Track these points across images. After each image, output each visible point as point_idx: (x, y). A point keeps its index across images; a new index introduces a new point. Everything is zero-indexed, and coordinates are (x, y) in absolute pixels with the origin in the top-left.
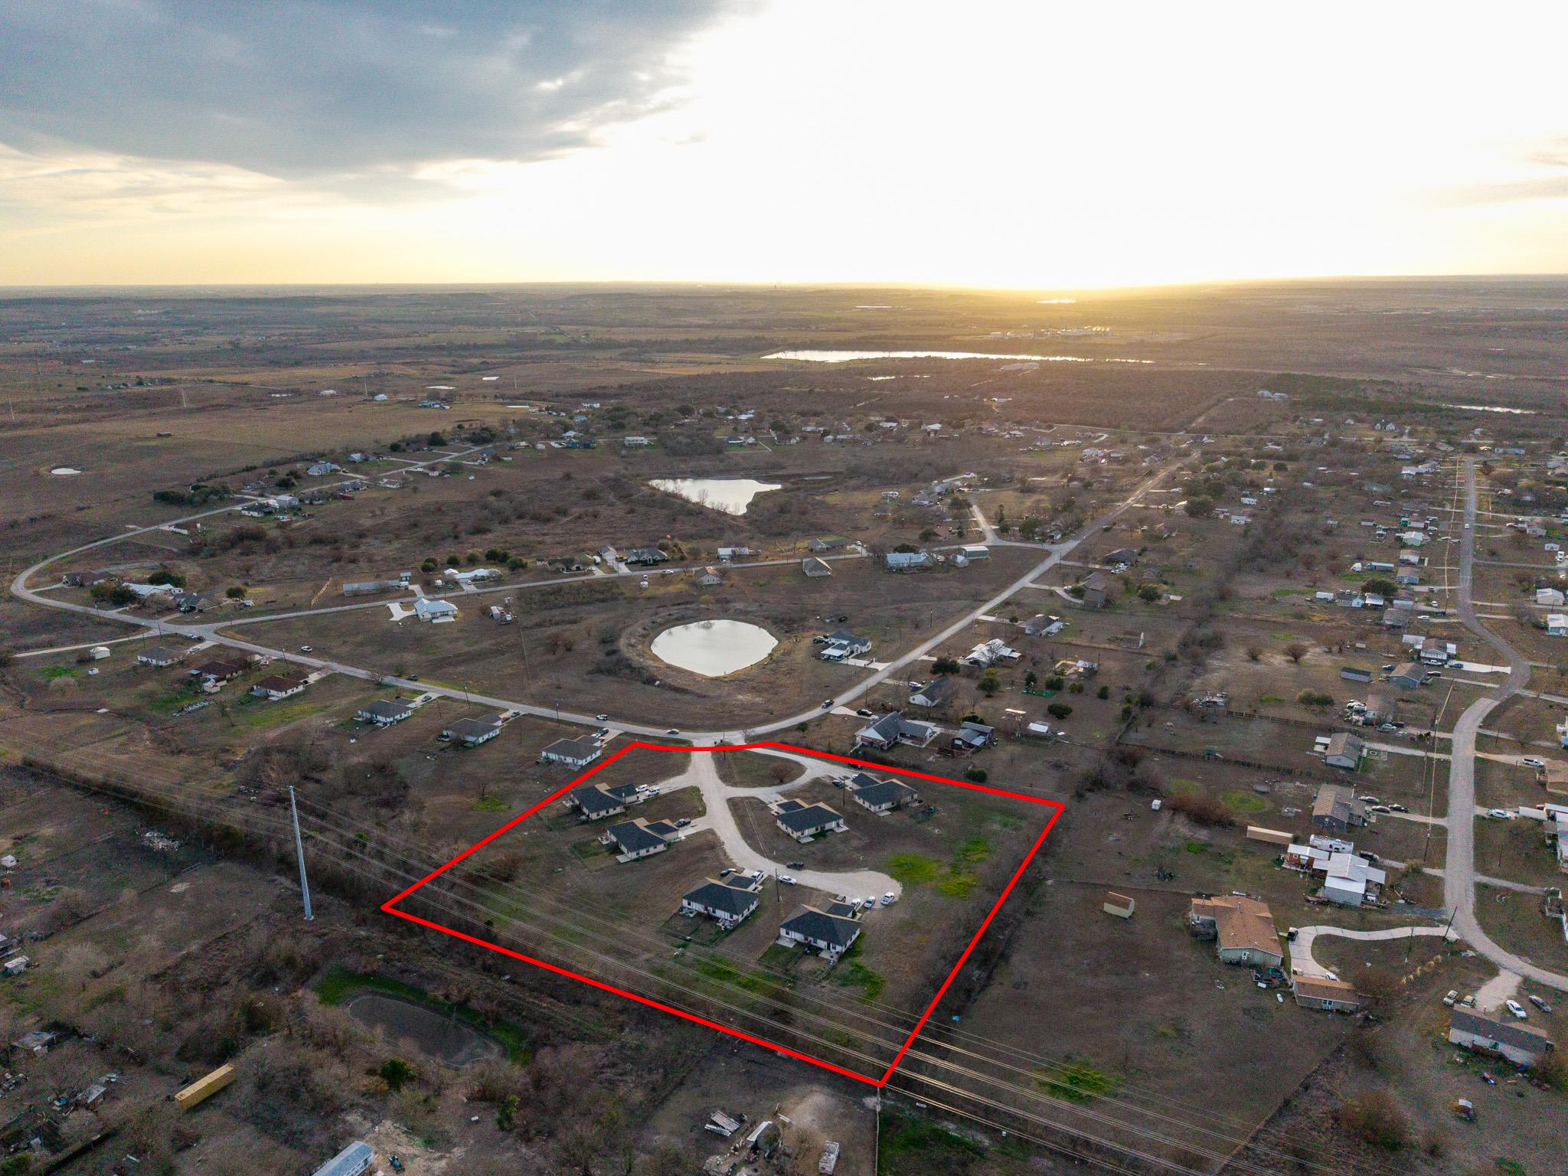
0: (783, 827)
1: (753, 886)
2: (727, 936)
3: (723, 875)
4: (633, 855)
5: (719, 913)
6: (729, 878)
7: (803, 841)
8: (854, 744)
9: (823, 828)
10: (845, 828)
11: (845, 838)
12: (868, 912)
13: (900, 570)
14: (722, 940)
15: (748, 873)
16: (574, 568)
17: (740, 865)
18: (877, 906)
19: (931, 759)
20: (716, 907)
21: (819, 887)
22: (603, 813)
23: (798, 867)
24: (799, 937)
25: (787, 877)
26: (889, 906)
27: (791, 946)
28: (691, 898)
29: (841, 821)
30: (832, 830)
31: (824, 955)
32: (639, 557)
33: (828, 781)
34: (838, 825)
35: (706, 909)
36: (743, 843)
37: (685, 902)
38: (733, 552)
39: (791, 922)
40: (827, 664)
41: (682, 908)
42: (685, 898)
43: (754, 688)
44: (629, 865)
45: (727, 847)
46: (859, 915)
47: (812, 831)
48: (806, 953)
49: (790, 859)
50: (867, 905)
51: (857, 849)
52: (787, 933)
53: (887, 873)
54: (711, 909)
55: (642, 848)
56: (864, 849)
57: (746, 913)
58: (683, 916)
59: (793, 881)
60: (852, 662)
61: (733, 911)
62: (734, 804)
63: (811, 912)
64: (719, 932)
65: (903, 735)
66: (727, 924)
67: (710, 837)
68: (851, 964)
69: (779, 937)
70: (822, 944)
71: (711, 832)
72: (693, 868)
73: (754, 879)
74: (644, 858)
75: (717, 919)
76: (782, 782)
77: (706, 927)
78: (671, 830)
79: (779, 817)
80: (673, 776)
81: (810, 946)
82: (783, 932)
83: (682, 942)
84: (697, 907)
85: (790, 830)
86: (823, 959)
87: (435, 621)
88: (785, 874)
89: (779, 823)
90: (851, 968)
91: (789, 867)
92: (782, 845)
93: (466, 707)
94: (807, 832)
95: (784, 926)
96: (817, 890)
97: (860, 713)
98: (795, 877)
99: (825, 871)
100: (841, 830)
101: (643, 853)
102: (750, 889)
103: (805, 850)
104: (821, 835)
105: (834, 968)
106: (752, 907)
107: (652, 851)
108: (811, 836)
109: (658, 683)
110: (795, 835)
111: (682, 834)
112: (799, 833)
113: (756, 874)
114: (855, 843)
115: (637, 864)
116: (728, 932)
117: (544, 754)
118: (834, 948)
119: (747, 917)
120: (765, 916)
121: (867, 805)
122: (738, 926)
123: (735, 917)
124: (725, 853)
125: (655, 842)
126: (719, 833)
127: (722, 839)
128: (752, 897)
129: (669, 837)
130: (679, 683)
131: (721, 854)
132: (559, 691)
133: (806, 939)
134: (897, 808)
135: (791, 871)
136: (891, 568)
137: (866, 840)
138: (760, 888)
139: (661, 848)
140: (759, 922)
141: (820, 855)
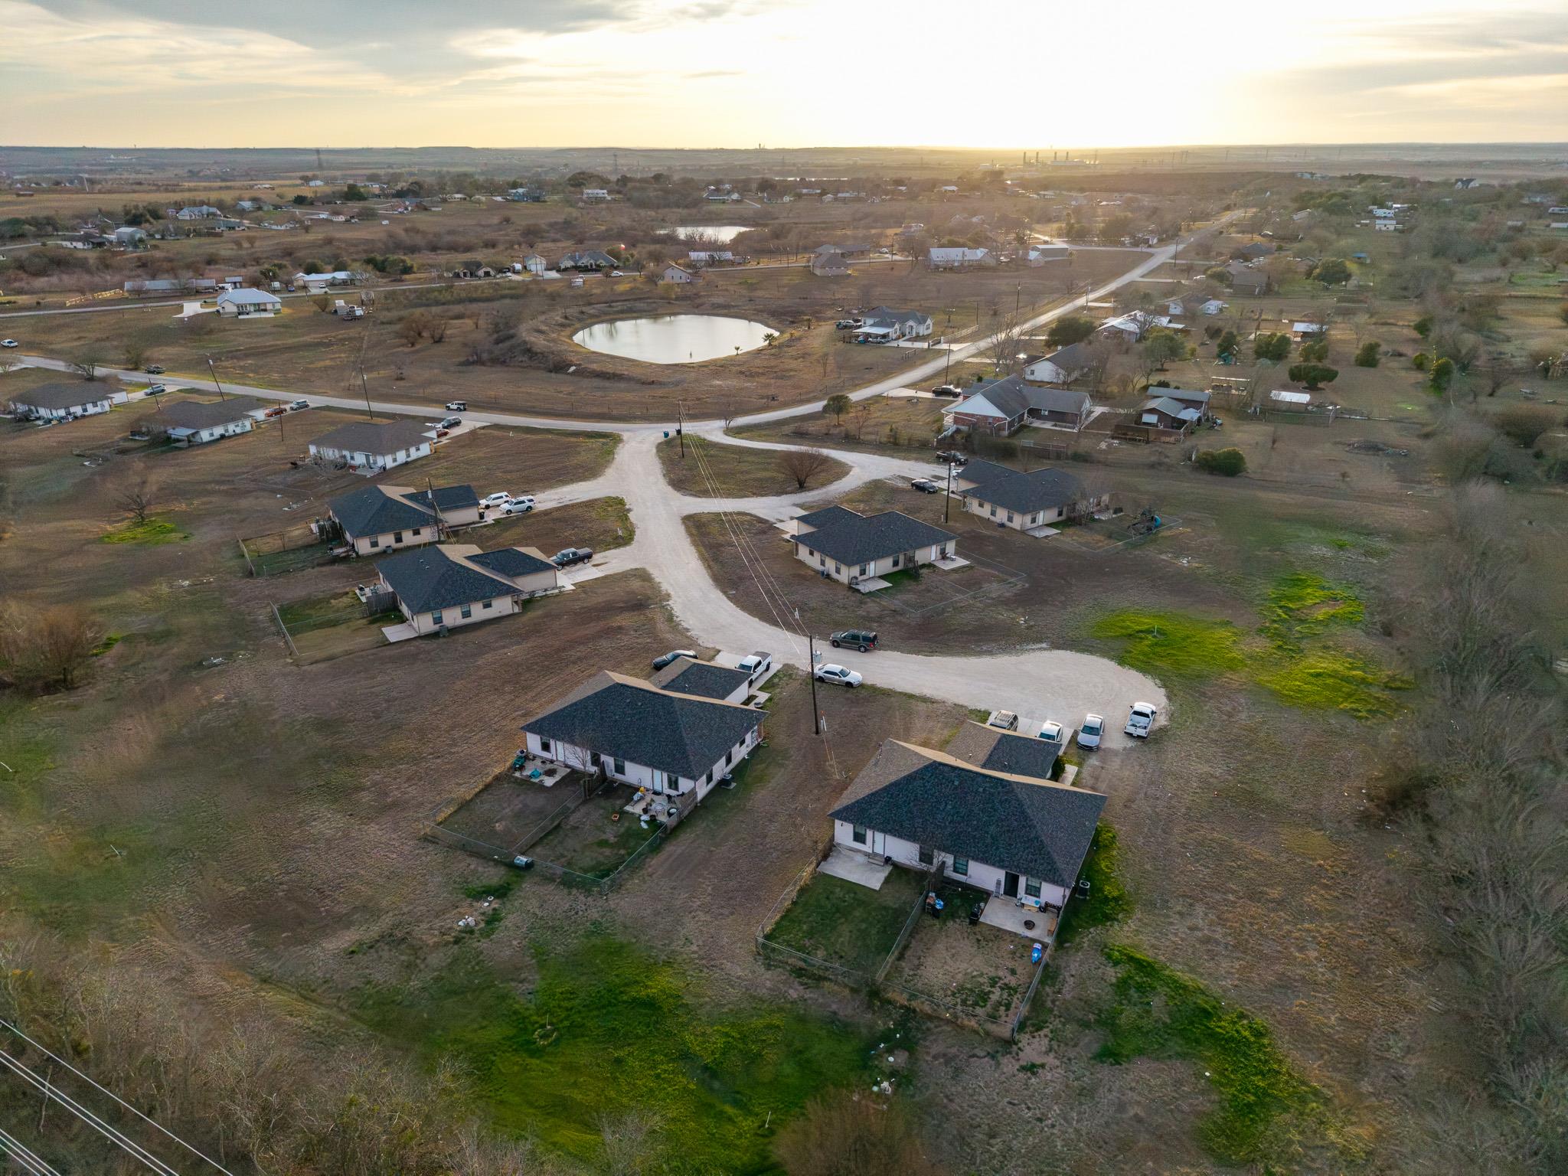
0: (814, 561)
1: (740, 694)
2: (655, 848)
3: (658, 667)
4: (425, 623)
5: (635, 773)
6: (669, 674)
7: (866, 587)
8: (939, 431)
9: (911, 559)
10: (961, 562)
11: (967, 580)
12: (1093, 761)
13: (949, 269)
14: (635, 867)
15: (727, 660)
16: (481, 273)
17: (707, 641)
18: (1115, 742)
19: (1103, 446)
20: (626, 753)
21: (928, 692)
22: (386, 540)
23: (863, 644)
24: (905, 851)
25: (837, 668)
26: (1148, 741)
27: (874, 880)
28: (551, 728)
29: (951, 547)
30: (930, 566)
31: (998, 915)
32: (575, 261)
33: (901, 484)
34: (944, 556)
35: (596, 761)
36: (717, 596)
37: (533, 742)
38: (712, 257)
39: (872, 798)
40: (863, 348)
41: (526, 758)
42: (532, 728)
43: (741, 373)
44: (411, 648)
45: (676, 606)
46: (1071, 770)
47: (885, 565)
48: (935, 913)
49: (838, 625)
50: (1084, 739)
51: (1006, 602)
52: (859, 838)
53: (1105, 653)
54: (608, 760)
55: (449, 605)
56: (1022, 600)
57: (720, 769)
58: (526, 783)
59: (855, 677)
60: (903, 344)
61: (677, 764)
62: (697, 527)
63: (936, 766)
64: (631, 836)
65: (1034, 413)
66: (660, 806)
67: (636, 584)
68: (1106, 952)
69: (830, 849)
70: (985, 876)
71: (643, 575)
72: (581, 650)
73: (741, 675)
74: (454, 631)
75: (630, 791)
76: (802, 487)
77: (589, 819)
78: (540, 567)
79: (799, 539)
80: (572, 481)
81: (945, 886)
82: (843, 832)
83: (493, 875)
84: (568, 755)
85: (830, 565)
86: (999, 934)
87: (240, 317)
88: (833, 662)
89: (803, 553)
90: (1112, 974)
91: (836, 644)
92: (816, 595)
93: (219, 399)
94: (872, 568)
95: (844, 814)
96: (924, 699)
97: (938, 393)
98: (858, 668)
99: (932, 652)
100: (947, 566)
101: (452, 617)
102: (735, 698)
103: (872, 607)
104: (908, 574)
105: (1050, 974)
106: (740, 753)
107: (478, 612)
108: (883, 577)
109: (573, 369)
110: (845, 575)
111: (567, 580)
112: (855, 571)
113: (751, 660)
114: (994, 589)
115: (432, 645)
116: (661, 834)
117: (313, 450)
118: (1033, 891)
119: (723, 783)
120: (778, 778)
121: (1002, 516)
122: (694, 813)
123: (685, 785)
124: (670, 618)
125: (487, 591)
126: (657, 576)
127: (665, 587)
128: (742, 720)
129: (529, 583)
130: (609, 368)
131: (659, 618)
132: (402, 383)
133: (926, 857)
134: (1070, 521)
135: (841, 653)
136: (937, 267)
137: (1020, 584)
138: (763, 697)
139: (503, 606)
140: (761, 797)
141: (914, 617)
